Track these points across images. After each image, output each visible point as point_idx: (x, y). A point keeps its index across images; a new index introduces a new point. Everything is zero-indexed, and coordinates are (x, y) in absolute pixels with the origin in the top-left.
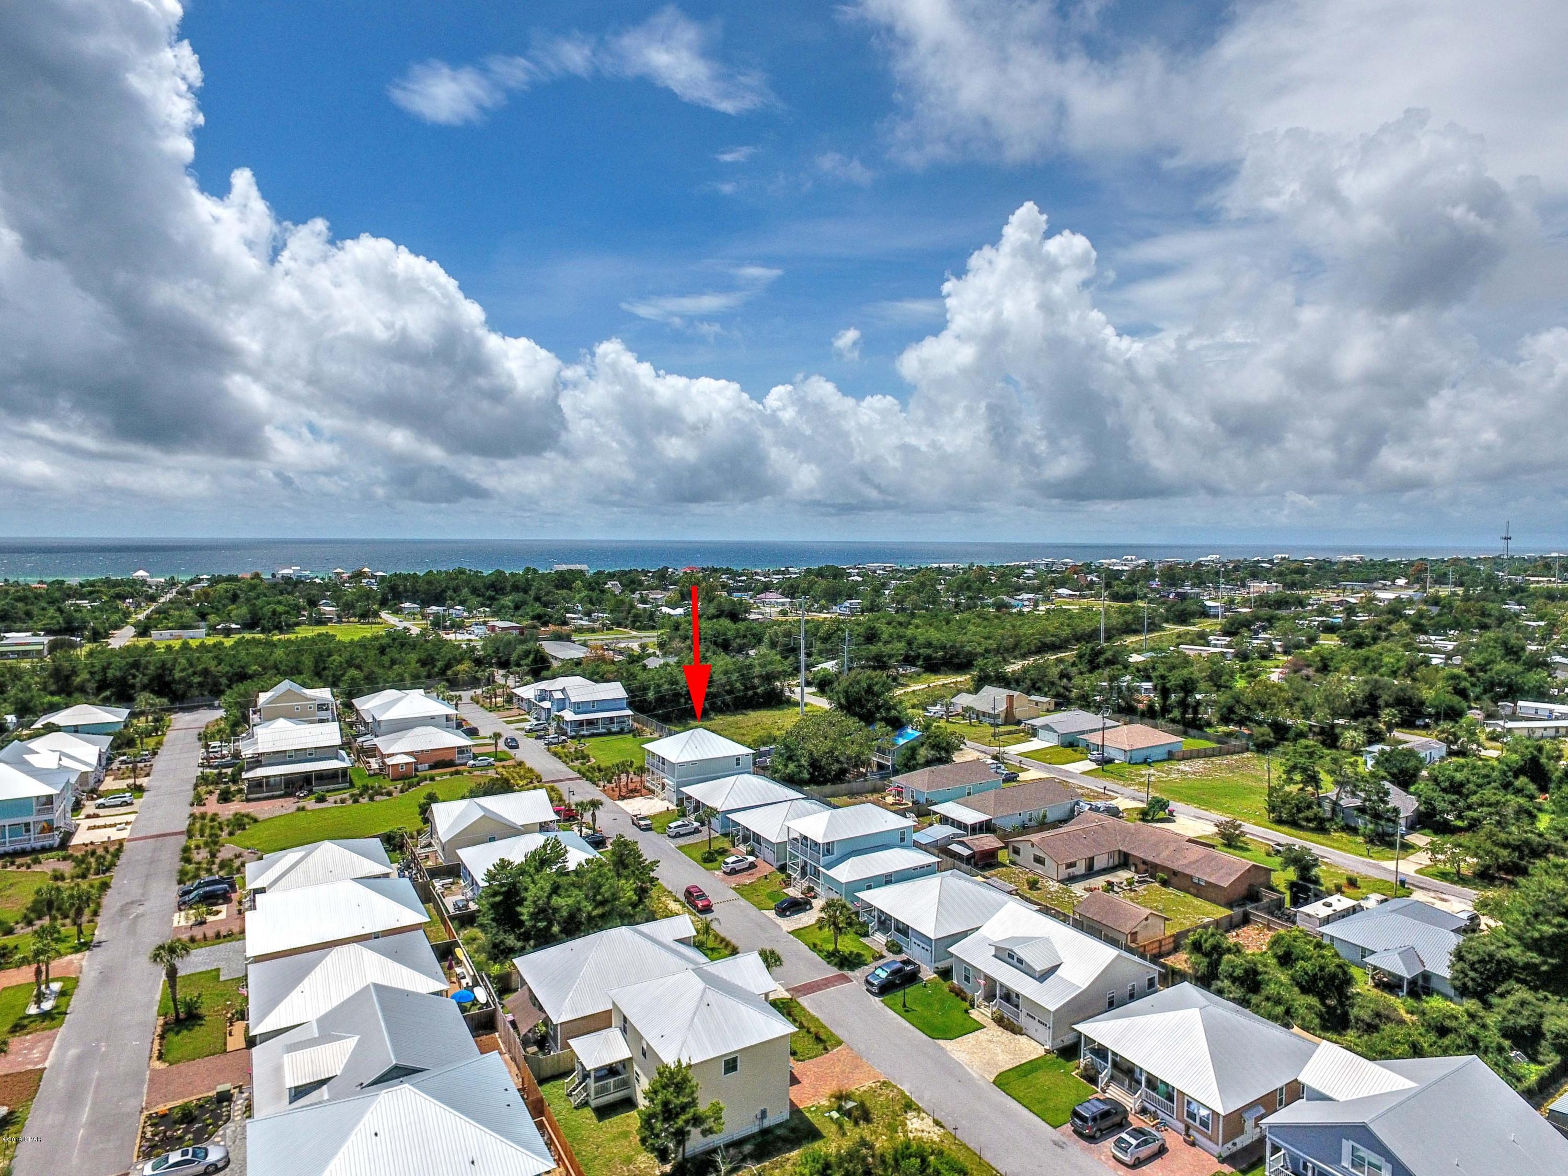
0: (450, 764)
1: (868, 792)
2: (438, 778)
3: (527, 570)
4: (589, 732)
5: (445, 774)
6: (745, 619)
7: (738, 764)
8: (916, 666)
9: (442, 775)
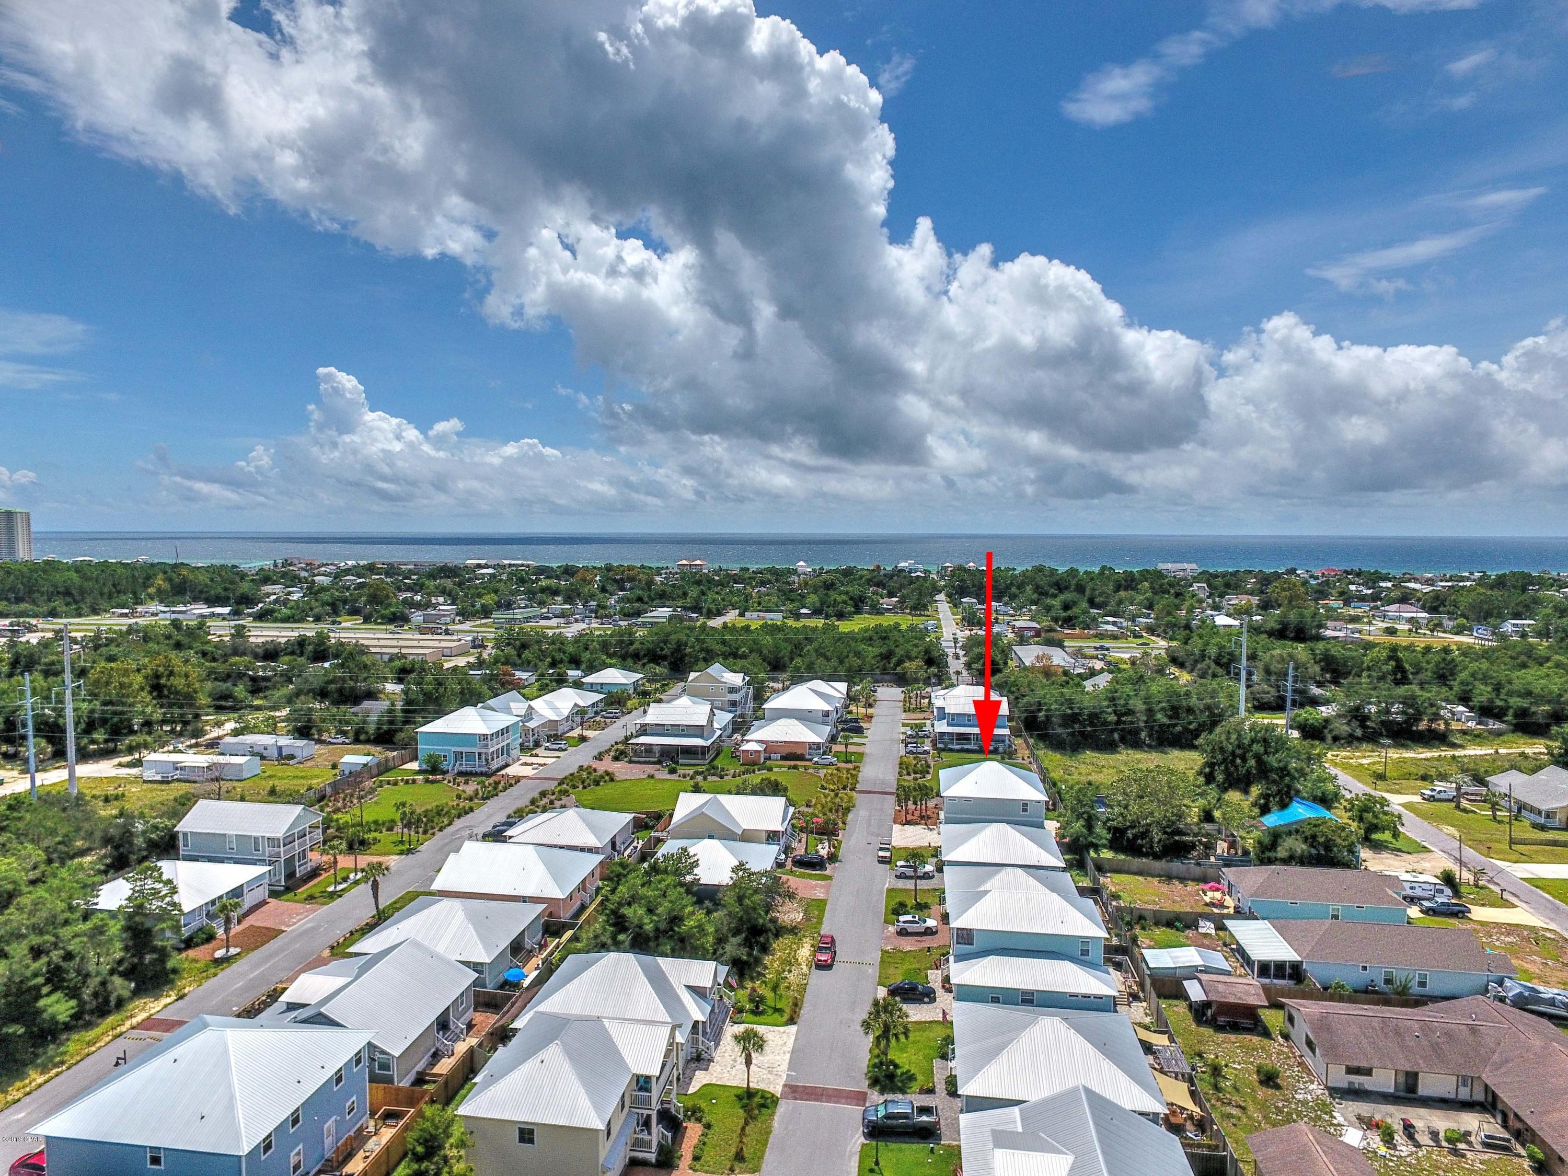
0: (801, 758)
1: (1193, 880)
2: (775, 770)
3: (1104, 568)
4: (959, 747)
5: (784, 766)
6: (1319, 638)
7: (1025, 810)
8: (1503, 722)
9: (781, 767)
